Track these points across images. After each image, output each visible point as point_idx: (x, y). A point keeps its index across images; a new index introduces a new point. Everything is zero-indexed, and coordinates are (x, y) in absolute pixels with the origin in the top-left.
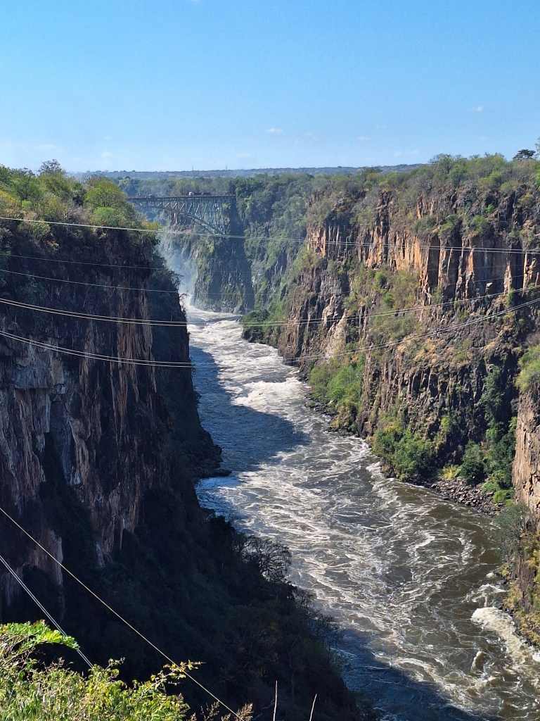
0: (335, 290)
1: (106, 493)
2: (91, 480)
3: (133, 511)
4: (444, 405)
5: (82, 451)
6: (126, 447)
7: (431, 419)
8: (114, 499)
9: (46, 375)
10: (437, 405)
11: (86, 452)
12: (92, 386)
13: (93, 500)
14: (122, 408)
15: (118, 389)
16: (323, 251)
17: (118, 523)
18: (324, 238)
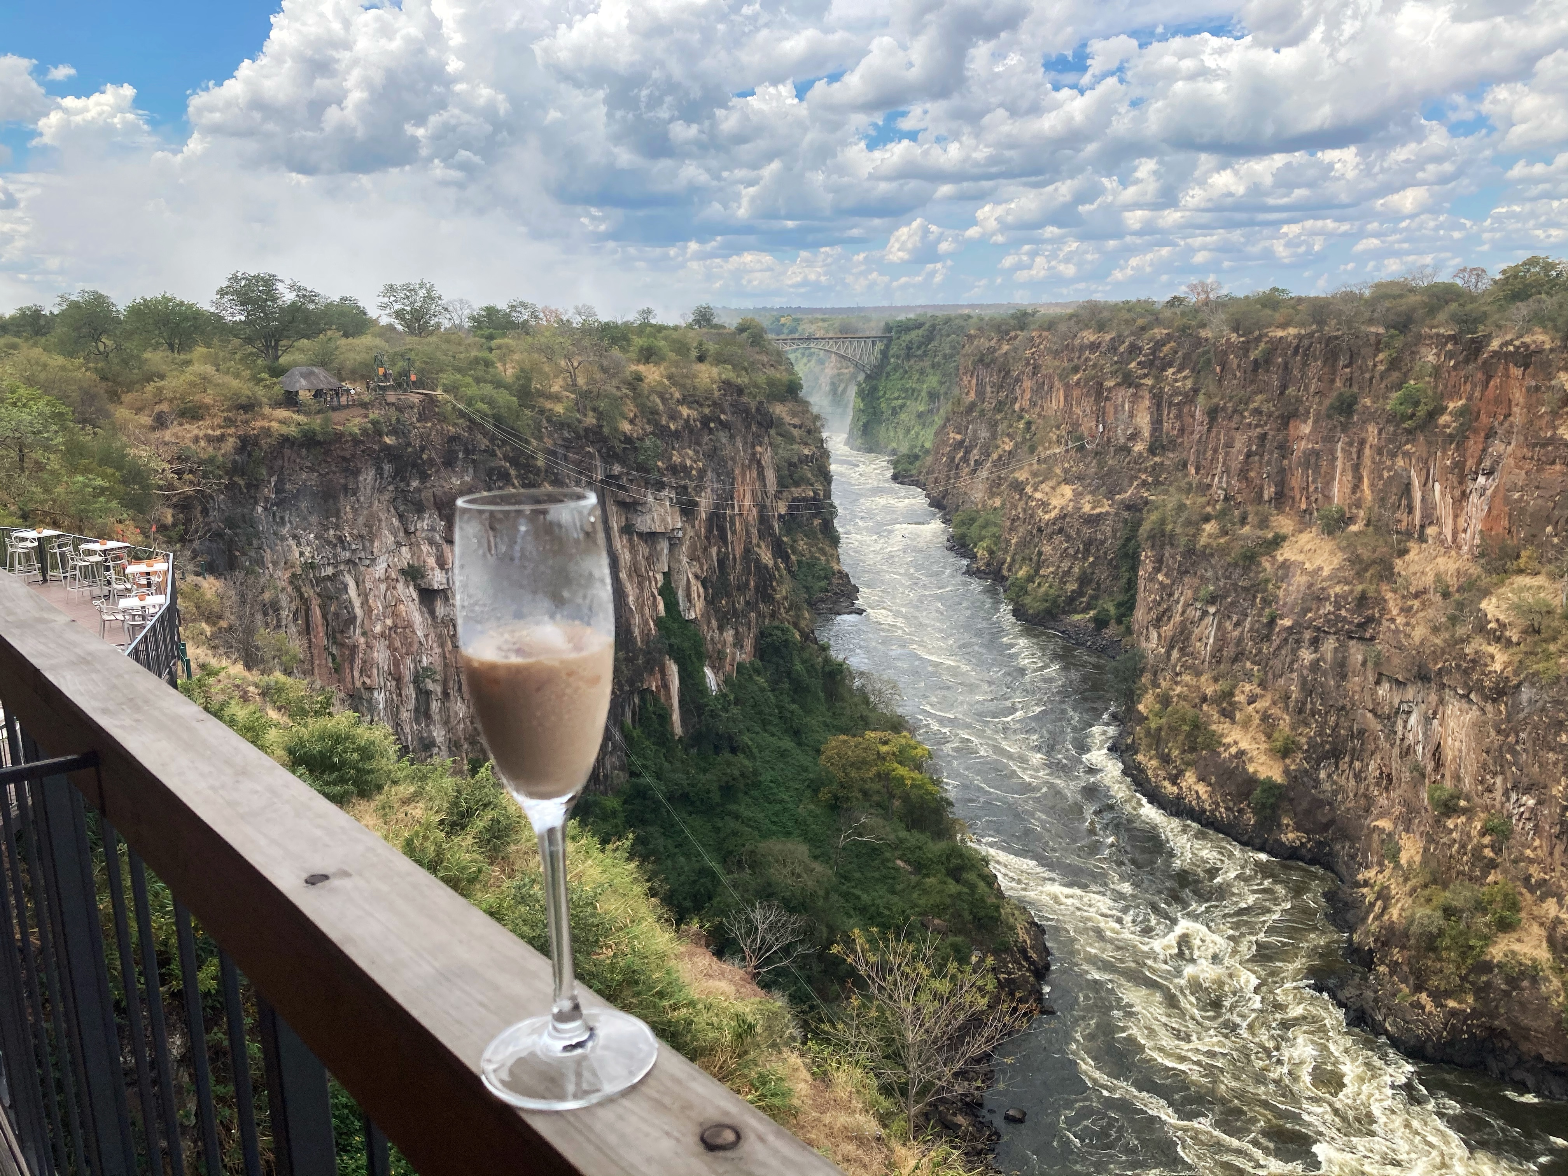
0: (984, 434)
1: (721, 628)
2: (706, 615)
3: (748, 644)
4: (1077, 552)
5: (697, 588)
6: (742, 588)
7: (1065, 565)
8: (729, 635)
9: (663, 520)
10: (1071, 551)
11: (701, 590)
12: (709, 530)
13: (711, 632)
14: (739, 550)
15: (734, 532)
16: (972, 394)
17: (734, 655)
18: (974, 382)
